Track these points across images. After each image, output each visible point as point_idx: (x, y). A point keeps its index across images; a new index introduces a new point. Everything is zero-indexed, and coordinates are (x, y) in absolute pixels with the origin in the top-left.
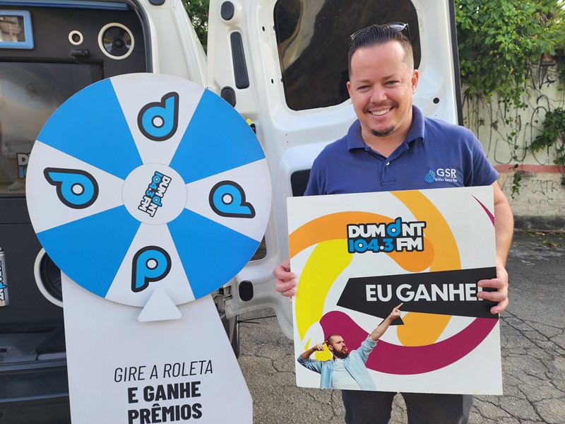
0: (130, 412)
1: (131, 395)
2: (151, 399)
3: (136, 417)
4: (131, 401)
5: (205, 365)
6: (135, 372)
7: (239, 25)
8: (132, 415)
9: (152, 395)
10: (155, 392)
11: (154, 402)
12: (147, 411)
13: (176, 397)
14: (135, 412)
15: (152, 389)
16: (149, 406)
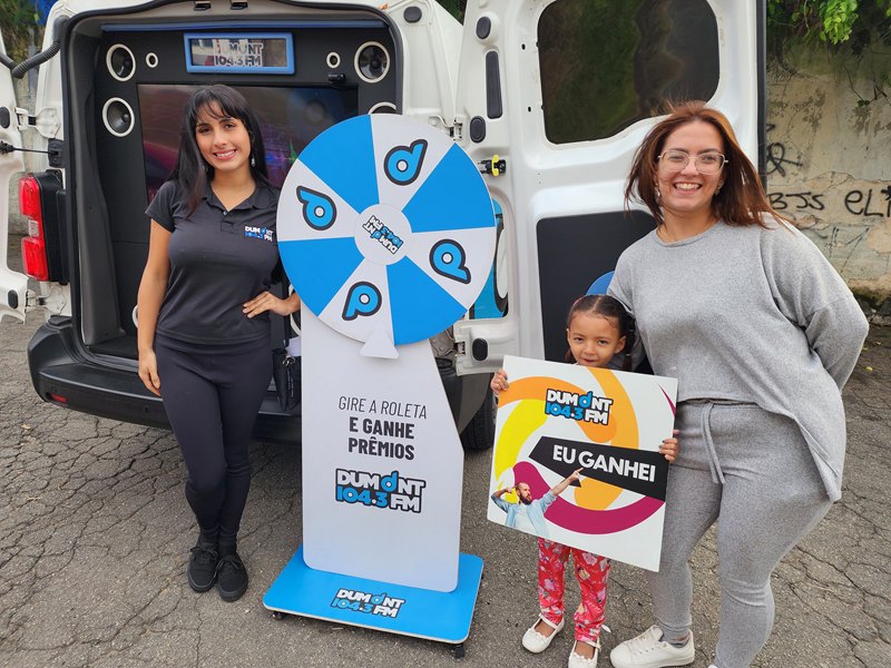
0: (351, 440)
1: (352, 424)
2: (369, 432)
3: (355, 445)
4: (352, 429)
5: (420, 409)
6: (356, 403)
7: (496, 44)
8: (352, 443)
9: (370, 427)
10: (373, 425)
11: (371, 434)
12: (365, 442)
13: (391, 435)
14: (355, 440)
15: (370, 422)
16: (367, 437)
